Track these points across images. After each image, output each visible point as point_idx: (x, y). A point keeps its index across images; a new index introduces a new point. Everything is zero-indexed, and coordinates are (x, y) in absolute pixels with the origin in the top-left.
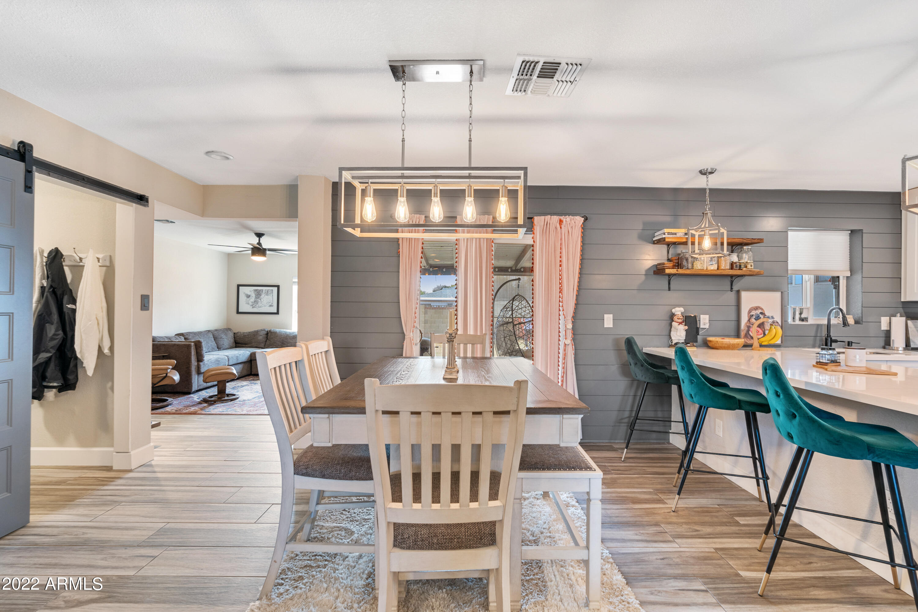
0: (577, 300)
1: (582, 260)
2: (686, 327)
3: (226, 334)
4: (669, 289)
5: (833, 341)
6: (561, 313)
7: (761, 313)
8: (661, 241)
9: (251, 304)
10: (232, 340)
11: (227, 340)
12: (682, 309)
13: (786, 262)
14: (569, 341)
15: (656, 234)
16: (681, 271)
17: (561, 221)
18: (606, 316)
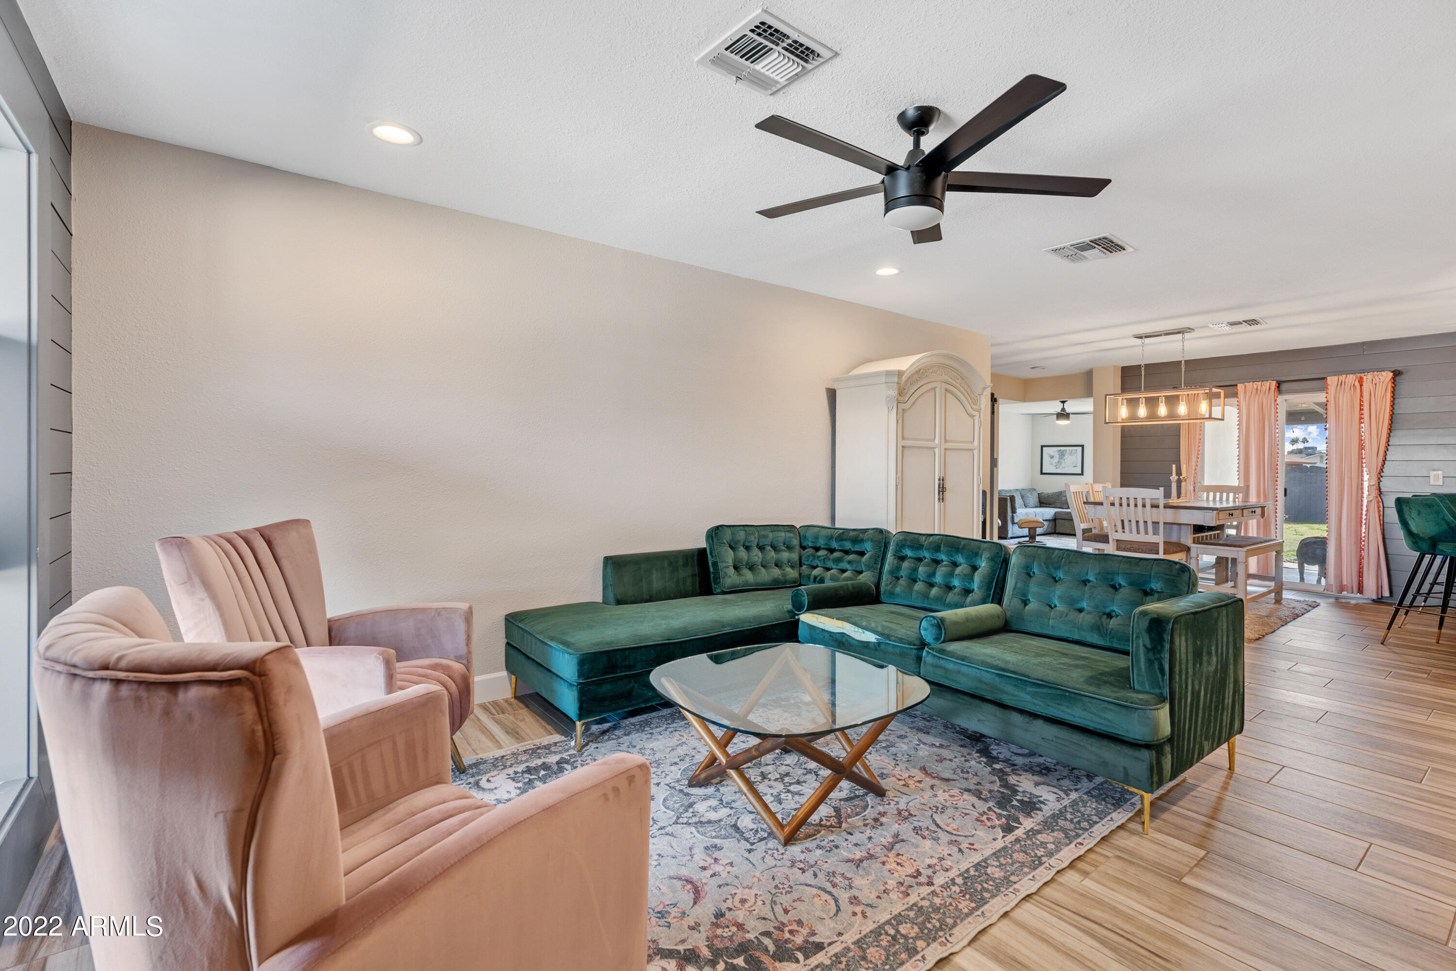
0: (1385, 456)
1: (1392, 415)
3: (1031, 494)
6: (1364, 469)
9: (1054, 464)
10: (1037, 500)
11: (1033, 499)
14: (1372, 497)
17: (1361, 379)
18: (1432, 473)
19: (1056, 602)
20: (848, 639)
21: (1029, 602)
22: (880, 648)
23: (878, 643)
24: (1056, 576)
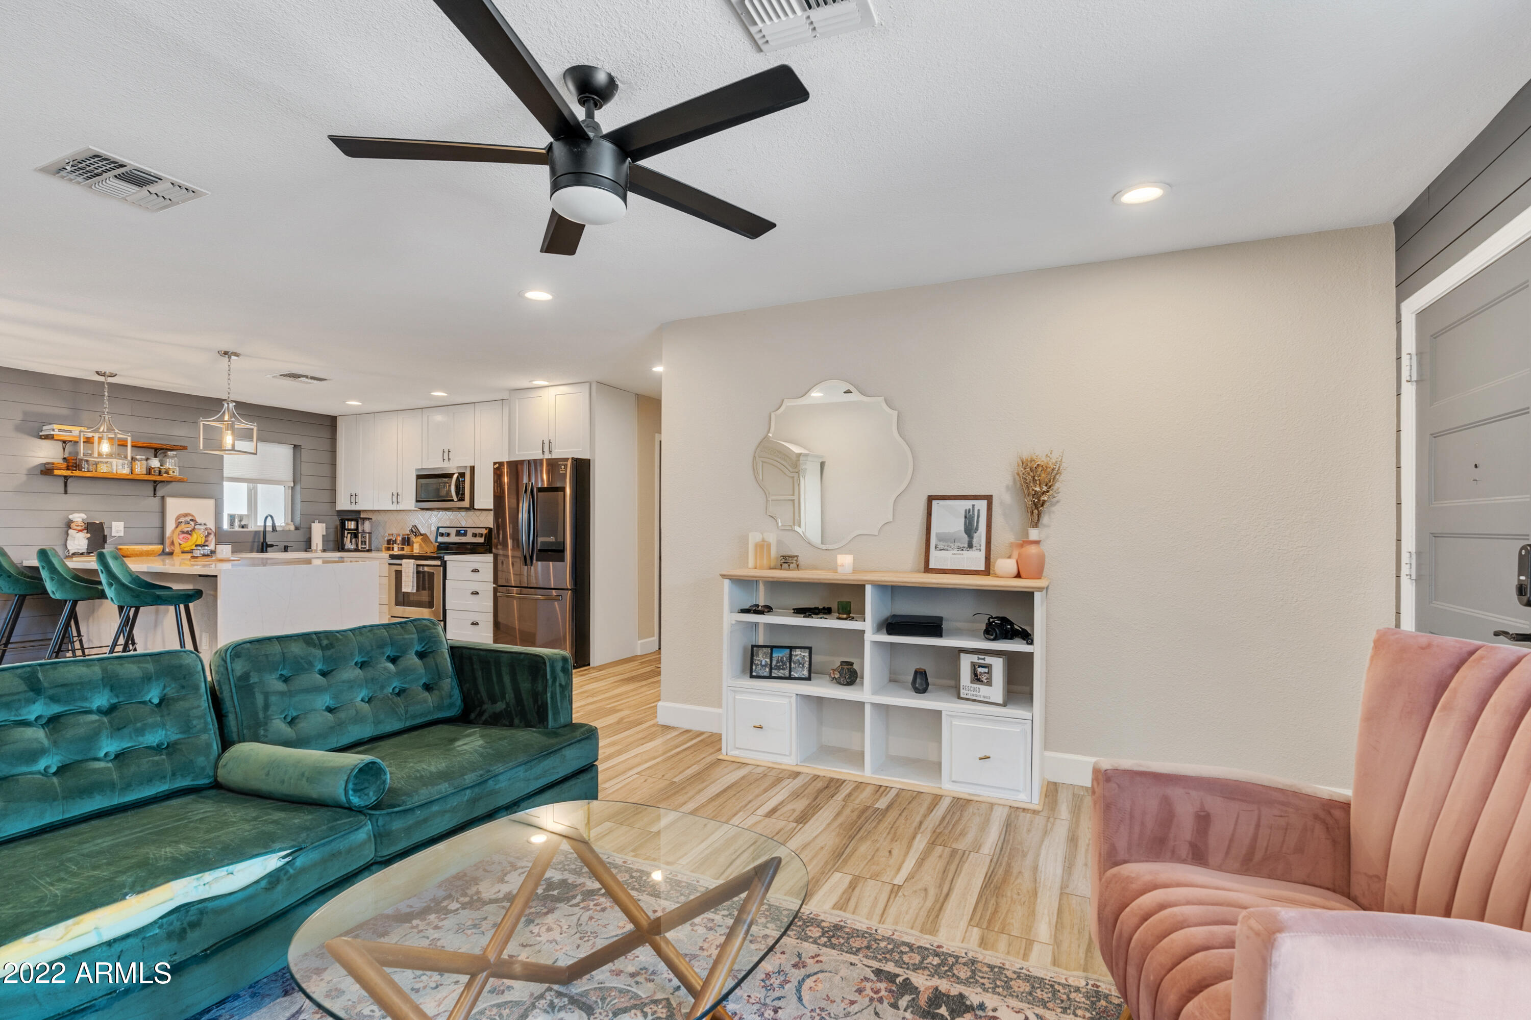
2: (89, 535)
4: (66, 492)
5: (268, 546)
7: (192, 520)
8: (49, 438)
12: (83, 516)
13: (222, 469)
15: (45, 428)
16: (77, 473)
19: (331, 702)
20: (210, 905)
21: (292, 719)
22: (291, 871)
23: (288, 862)
24: (320, 670)
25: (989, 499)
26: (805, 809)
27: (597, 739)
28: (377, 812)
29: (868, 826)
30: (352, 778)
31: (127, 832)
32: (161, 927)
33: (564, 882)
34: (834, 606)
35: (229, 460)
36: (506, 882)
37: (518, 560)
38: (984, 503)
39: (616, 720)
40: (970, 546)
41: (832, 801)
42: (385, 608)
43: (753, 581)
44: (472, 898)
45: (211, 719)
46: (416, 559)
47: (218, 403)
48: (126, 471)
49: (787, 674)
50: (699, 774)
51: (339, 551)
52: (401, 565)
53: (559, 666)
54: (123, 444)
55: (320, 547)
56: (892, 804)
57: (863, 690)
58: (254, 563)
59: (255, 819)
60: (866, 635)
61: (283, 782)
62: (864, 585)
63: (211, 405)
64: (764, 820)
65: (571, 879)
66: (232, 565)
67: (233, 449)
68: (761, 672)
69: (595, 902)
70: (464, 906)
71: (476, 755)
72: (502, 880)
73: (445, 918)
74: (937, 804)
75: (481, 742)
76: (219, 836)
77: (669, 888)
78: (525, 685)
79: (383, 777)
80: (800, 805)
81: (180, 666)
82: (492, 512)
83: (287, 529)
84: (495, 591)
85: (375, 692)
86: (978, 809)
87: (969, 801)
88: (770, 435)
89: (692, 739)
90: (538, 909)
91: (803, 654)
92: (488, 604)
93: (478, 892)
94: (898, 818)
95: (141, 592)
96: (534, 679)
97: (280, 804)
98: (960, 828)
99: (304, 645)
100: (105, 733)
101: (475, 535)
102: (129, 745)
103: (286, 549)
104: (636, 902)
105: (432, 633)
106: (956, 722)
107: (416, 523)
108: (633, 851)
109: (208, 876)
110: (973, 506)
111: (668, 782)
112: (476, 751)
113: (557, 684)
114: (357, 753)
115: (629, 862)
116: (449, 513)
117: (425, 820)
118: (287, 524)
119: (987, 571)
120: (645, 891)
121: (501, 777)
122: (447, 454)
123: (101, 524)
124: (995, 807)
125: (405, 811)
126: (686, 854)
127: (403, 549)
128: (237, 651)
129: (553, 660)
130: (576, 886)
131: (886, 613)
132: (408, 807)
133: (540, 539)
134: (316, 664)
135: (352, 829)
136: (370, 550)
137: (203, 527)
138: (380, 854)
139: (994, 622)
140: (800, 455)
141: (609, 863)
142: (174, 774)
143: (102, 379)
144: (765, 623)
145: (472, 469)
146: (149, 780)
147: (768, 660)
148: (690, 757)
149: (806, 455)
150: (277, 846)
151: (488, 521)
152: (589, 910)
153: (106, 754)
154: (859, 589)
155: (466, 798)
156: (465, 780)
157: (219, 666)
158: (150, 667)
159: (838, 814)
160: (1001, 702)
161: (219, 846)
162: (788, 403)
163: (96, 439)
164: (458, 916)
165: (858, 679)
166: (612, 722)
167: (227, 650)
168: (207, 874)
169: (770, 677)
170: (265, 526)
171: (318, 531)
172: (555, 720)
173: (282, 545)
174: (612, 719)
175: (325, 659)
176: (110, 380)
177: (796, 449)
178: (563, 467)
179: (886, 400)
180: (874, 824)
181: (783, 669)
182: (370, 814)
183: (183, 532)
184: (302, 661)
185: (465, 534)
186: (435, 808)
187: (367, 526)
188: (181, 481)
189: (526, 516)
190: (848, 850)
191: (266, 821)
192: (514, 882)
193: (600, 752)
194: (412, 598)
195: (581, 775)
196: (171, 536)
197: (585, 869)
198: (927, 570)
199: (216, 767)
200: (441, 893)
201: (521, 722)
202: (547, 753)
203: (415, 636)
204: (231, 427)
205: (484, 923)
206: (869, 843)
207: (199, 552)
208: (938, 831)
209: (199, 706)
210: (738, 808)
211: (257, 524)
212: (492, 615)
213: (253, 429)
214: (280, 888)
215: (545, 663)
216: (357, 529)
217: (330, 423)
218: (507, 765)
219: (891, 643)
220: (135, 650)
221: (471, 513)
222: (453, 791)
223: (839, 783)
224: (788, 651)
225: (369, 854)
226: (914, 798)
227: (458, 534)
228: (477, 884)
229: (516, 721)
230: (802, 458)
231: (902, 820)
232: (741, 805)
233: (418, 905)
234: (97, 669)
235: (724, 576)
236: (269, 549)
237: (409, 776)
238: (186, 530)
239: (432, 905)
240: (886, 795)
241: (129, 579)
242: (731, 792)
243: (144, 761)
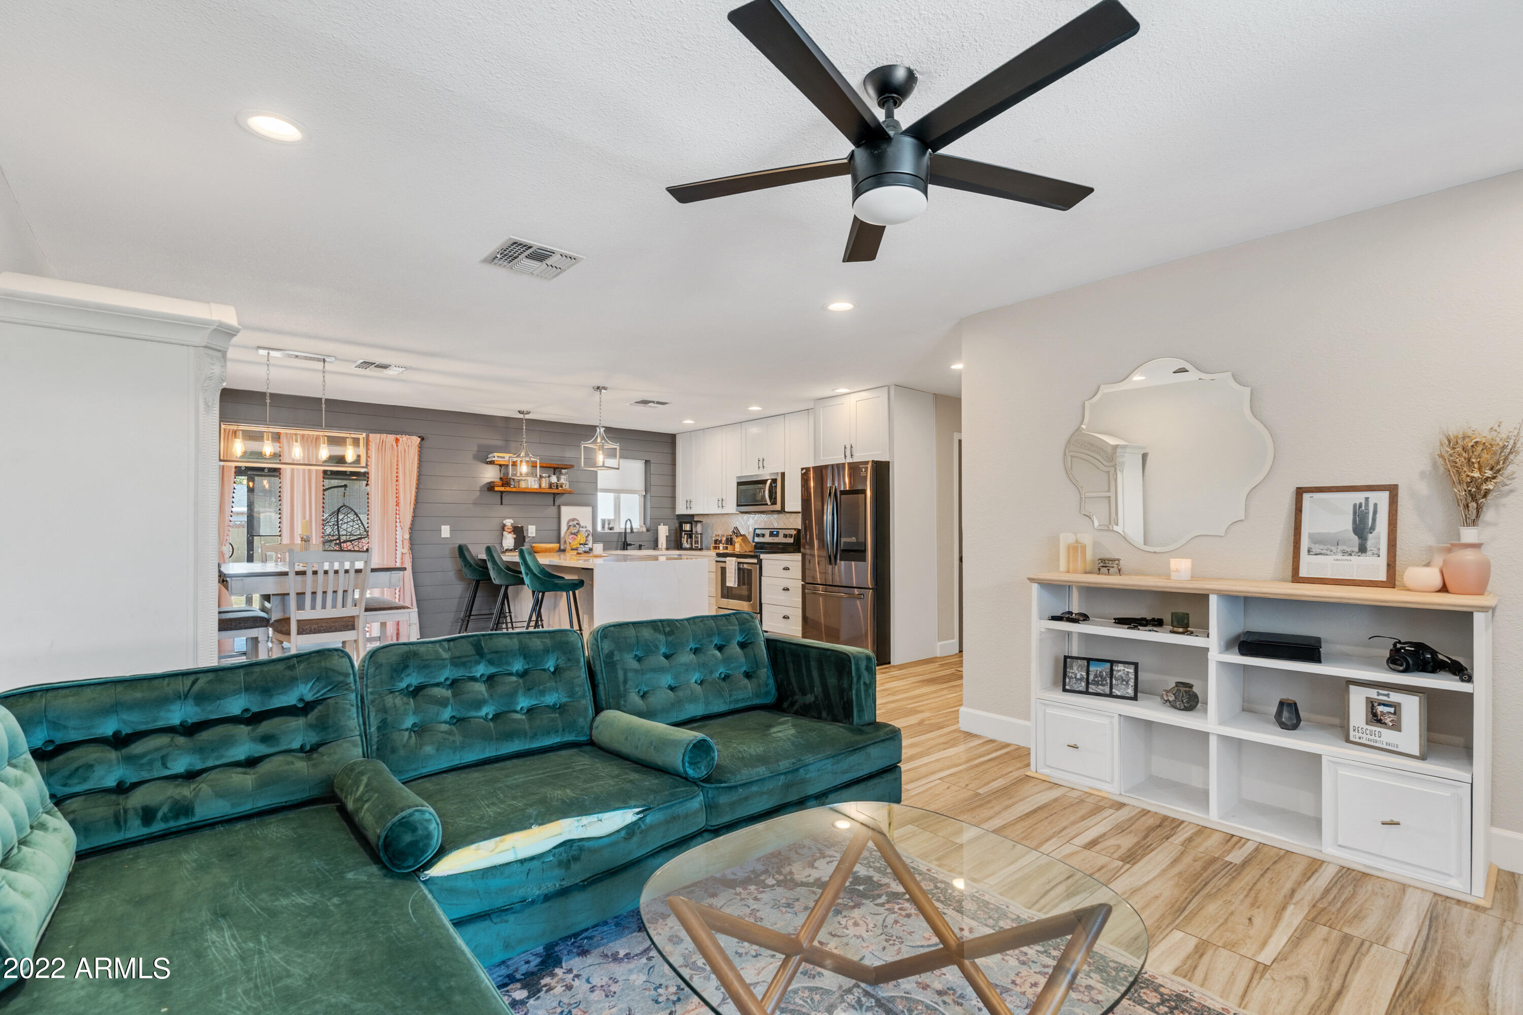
0: (414, 512)
1: (420, 475)
2: (515, 536)
4: (502, 504)
5: (628, 545)
6: (398, 524)
7: (578, 524)
8: (492, 463)
12: (511, 521)
13: (596, 483)
14: (406, 550)
15: (490, 456)
16: (508, 489)
17: (397, 440)
18: (443, 527)
19: (672, 682)
20: (586, 844)
21: (644, 693)
22: (643, 826)
23: (641, 818)
24: (664, 653)
25: (1393, 490)
26: (1133, 847)
27: (900, 741)
28: (708, 785)
29: (1216, 882)
30: (688, 752)
31: (534, 773)
32: (554, 855)
33: (869, 878)
34: (1167, 618)
35: (602, 475)
36: (816, 868)
37: (824, 559)
38: (1385, 495)
39: (917, 721)
40: (1363, 549)
41: (1166, 844)
42: (713, 600)
43: (1065, 586)
44: (786, 877)
45: (587, 687)
46: (737, 558)
47: (592, 429)
48: (536, 486)
49: (1107, 691)
50: (1005, 788)
51: (678, 549)
52: (725, 562)
53: (863, 665)
54: (534, 466)
55: (664, 546)
56: (1250, 860)
57: (1206, 719)
58: (618, 559)
59: (617, 776)
60: (1209, 654)
61: (637, 747)
62: (1208, 595)
63: (588, 431)
64: (1082, 851)
65: (876, 877)
66: (604, 560)
67: (603, 466)
68: (1075, 686)
69: (900, 906)
70: (779, 883)
71: (789, 743)
72: (812, 865)
73: (764, 892)
74: (1316, 871)
75: (792, 731)
76: (592, 787)
77: (976, 907)
78: (832, 681)
79: (712, 754)
80: (1127, 842)
81: (567, 643)
82: (800, 515)
83: (641, 530)
84: (803, 587)
85: (705, 675)
86: (1382, 888)
87: (1365, 875)
88: (1084, 426)
89: (997, 750)
90: (846, 901)
91: (1126, 670)
92: (796, 599)
93: (791, 873)
94: (1258, 880)
95: (545, 580)
96: (840, 677)
97: (635, 766)
98: (1353, 909)
99: (652, 631)
100: (520, 692)
101: (785, 536)
102: (536, 703)
103: (640, 547)
104: (941, 915)
105: (751, 626)
106: (1342, 771)
107: (737, 525)
108: (938, 859)
109: (585, 820)
110: (1367, 499)
111: (971, 793)
112: (789, 739)
113: (862, 682)
114: (691, 729)
115: (933, 871)
116: (763, 516)
117: (746, 799)
118: (641, 526)
119: (1391, 582)
120: (950, 905)
121: (811, 767)
122: (761, 463)
123: (522, 527)
124: (1409, 891)
125: (730, 788)
126: (993, 874)
127: (727, 548)
128: (606, 632)
129: (857, 659)
130: (881, 885)
131: (1238, 628)
132: (732, 784)
133: (843, 540)
134: (661, 647)
135: (688, 798)
136: (701, 549)
137: (584, 530)
138: (709, 823)
139: (1402, 648)
140: (1116, 447)
141: (913, 868)
142: (563, 730)
143: (521, 416)
144: (1079, 633)
145: (783, 474)
146: (547, 733)
147: (1084, 674)
148: (996, 769)
149: (1125, 447)
150: (633, 803)
151: (796, 522)
152: (894, 913)
153: (522, 708)
154: (1202, 599)
155: (780, 783)
156: (779, 765)
157: (593, 645)
158: (548, 641)
159: (1176, 861)
160: (1417, 753)
161: (592, 796)
162: (1105, 390)
163: (519, 462)
164: (774, 892)
165: (1199, 705)
166: (912, 722)
167: (598, 632)
168: (584, 817)
169: (1087, 692)
170: (626, 529)
171: (663, 531)
172: (860, 717)
173: (637, 544)
174: (913, 720)
175: (668, 644)
176: (527, 417)
177: (1112, 441)
178: (863, 470)
179: (1234, 376)
180: (1226, 881)
181: (1103, 685)
182: (702, 786)
183: (572, 534)
184: (651, 644)
185: (777, 535)
186: (754, 789)
187: (699, 528)
188: (570, 493)
189: (830, 517)
190: (1191, 907)
191: (625, 779)
192: (824, 870)
193: (903, 751)
194: (734, 592)
195: (885, 775)
196: (564, 537)
197: (889, 870)
198: (1296, 578)
199: (591, 728)
200: (760, 867)
201: (828, 715)
202: (855, 749)
203: (737, 628)
204: (602, 448)
205: (796, 904)
206: (1219, 903)
207: (582, 549)
208: (1320, 905)
209: (580, 677)
210: (1051, 832)
211: (620, 528)
212: (800, 610)
213: (616, 449)
214: (635, 839)
215: (850, 661)
216: (691, 531)
217: (670, 440)
218: (816, 757)
219: (1244, 666)
220: (543, 627)
221: (781, 516)
222: (770, 775)
223: (1175, 824)
224: (1108, 665)
225: (700, 822)
226: (1281, 858)
227: (771, 534)
228: (790, 865)
229: (824, 714)
230: (1119, 450)
231: (1265, 881)
232: (1054, 830)
233: (741, 875)
234: (515, 641)
235: (1032, 580)
236: (629, 547)
237: (733, 756)
238: (573, 531)
239: (753, 876)
240: (1240, 848)
241: (539, 570)
242: (1043, 814)
243: (545, 716)
